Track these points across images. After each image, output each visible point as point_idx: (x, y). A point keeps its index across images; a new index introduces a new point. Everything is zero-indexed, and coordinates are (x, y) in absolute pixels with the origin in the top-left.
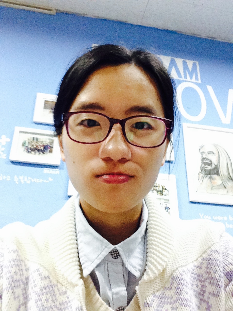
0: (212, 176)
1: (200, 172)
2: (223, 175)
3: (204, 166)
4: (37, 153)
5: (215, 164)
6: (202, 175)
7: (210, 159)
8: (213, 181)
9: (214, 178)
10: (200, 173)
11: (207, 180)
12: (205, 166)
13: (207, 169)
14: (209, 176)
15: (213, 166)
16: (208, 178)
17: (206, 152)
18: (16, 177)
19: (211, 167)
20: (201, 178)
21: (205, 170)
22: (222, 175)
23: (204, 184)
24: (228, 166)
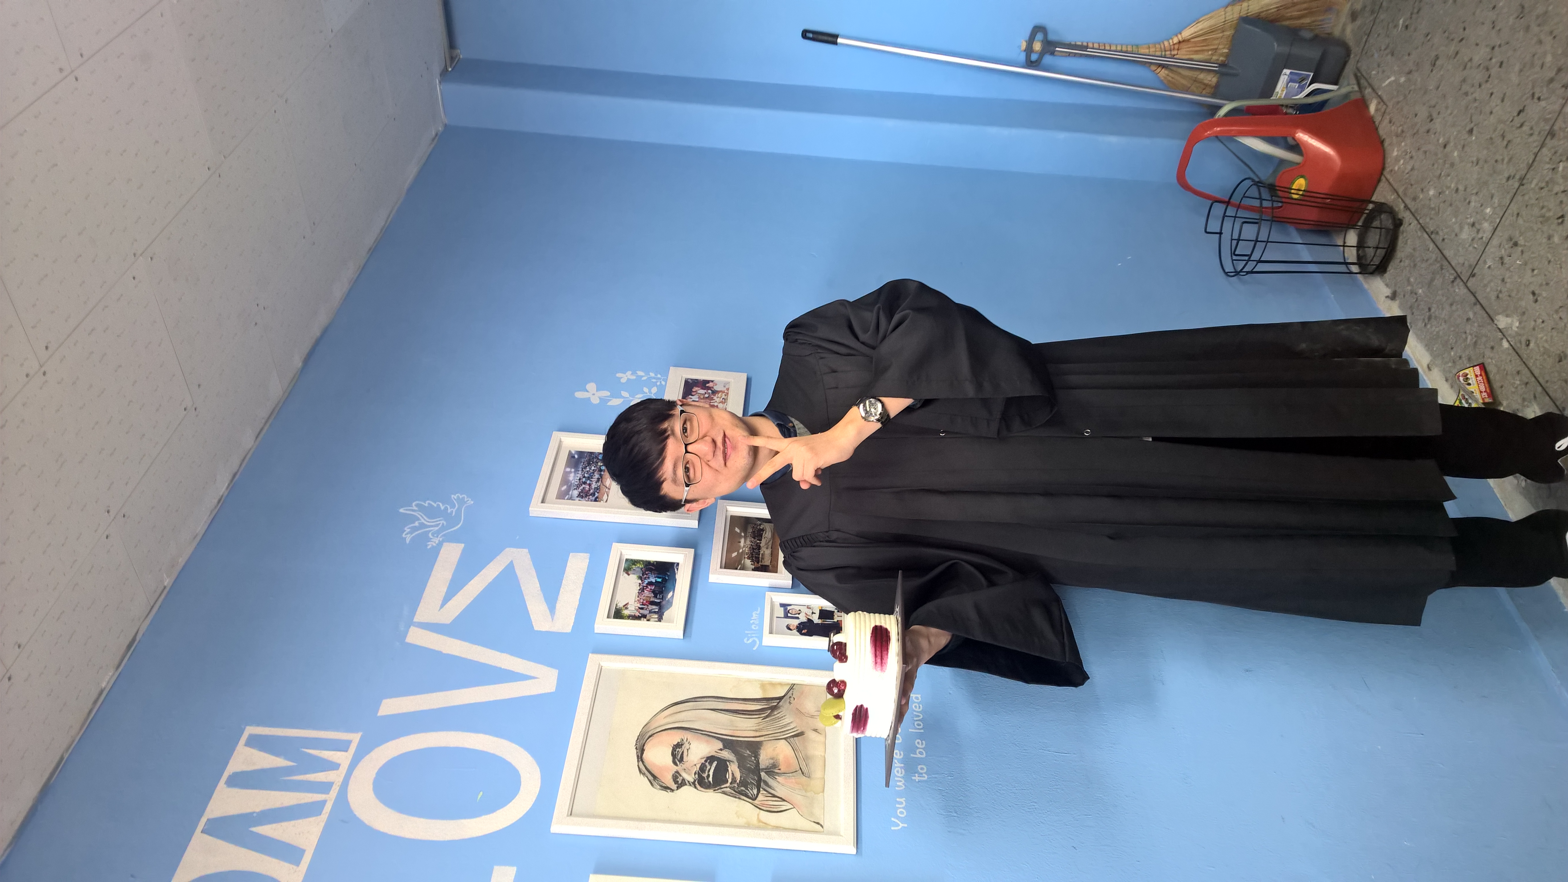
0: (762, 766)
1: (750, 801)
2: (756, 731)
3: (728, 785)
5: (721, 750)
6: (760, 797)
7: (703, 761)
8: (783, 769)
9: (772, 761)
10: (756, 802)
11: (780, 786)
12: (730, 781)
13: (738, 775)
14: (763, 774)
15: (726, 754)
16: (770, 781)
17: (675, 768)
19: (729, 761)
20: (772, 802)
21: (744, 783)
22: (758, 734)
23: (797, 797)
24: (721, 710)
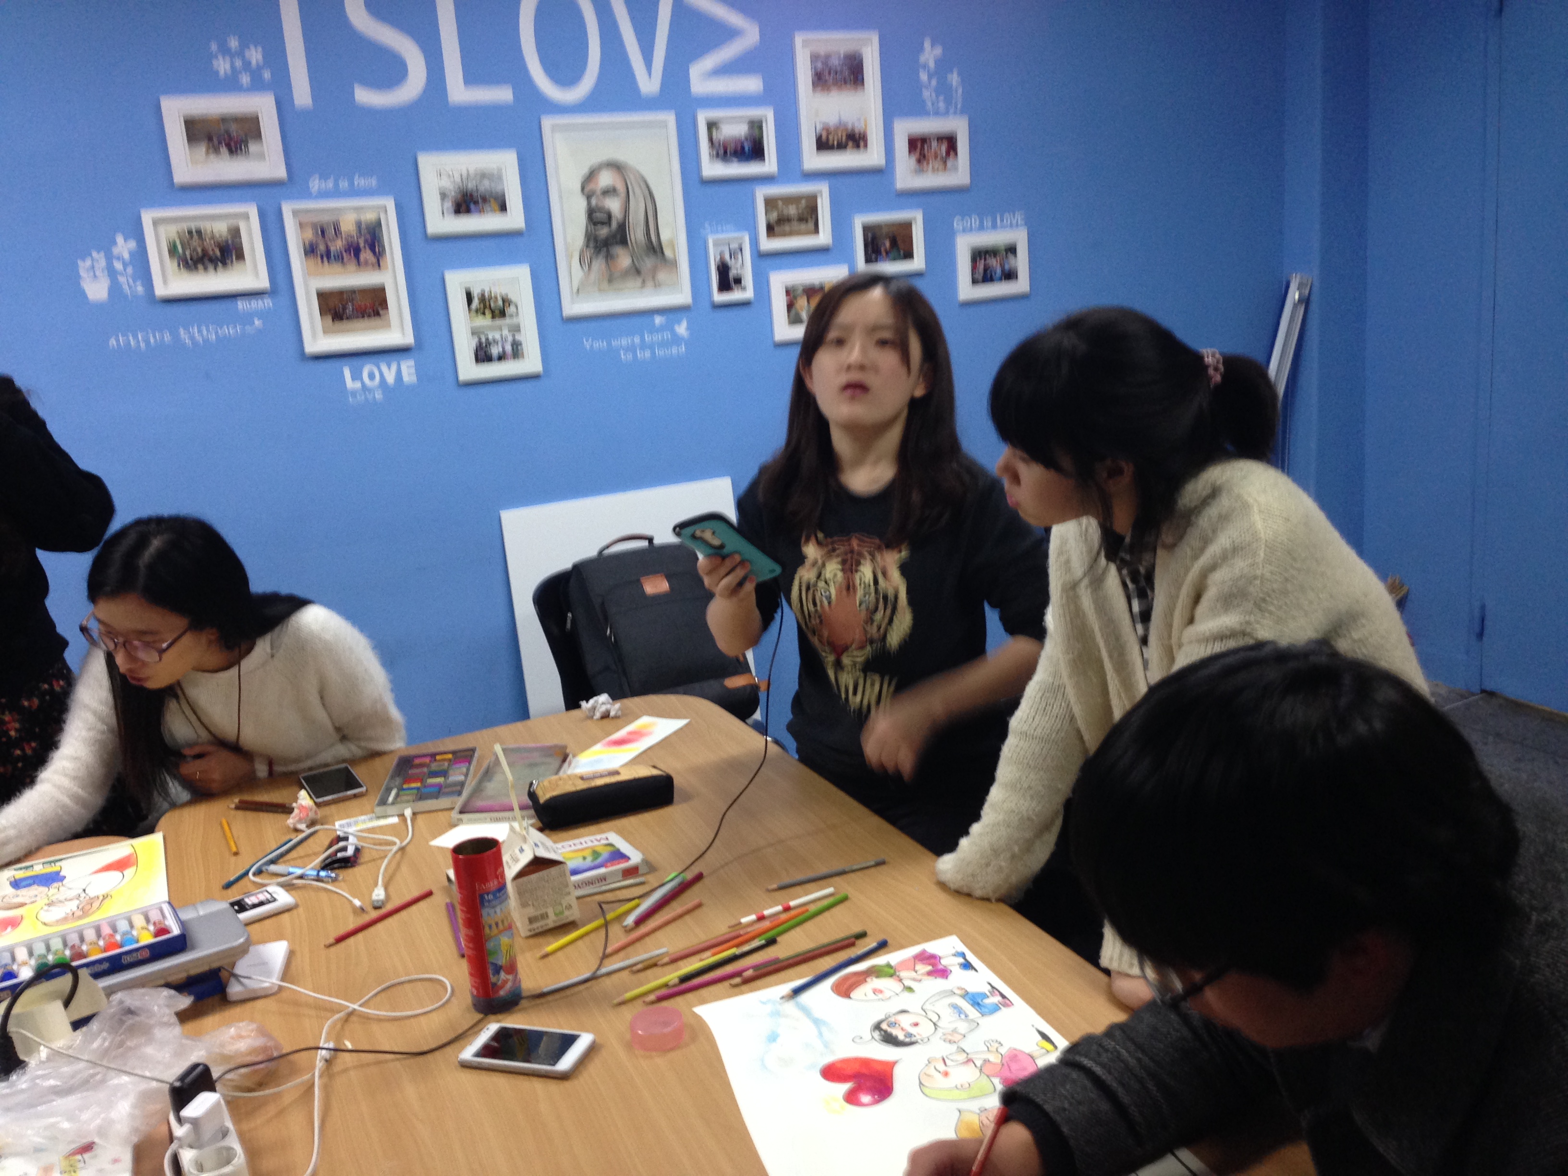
0: (611, 249)
1: (585, 245)
2: (635, 242)
3: (593, 229)
4: (211, 268)
5: (617, 220)
6: (589, 251)
7: (607, 209)
8: (612, 263)
9: (615, 255)
10: (585, 249)
11: (599, 263)
12: (597, 229)
13: (601, 235)
14: (605, 250)
15: (614, 225)
16: (601, 257)
18: (182, 331)
19: (610, 227)
20: (587, 260)
21: (596, 240)
22: (633, 244)
23: (593, 275)
24: (647, 217)
